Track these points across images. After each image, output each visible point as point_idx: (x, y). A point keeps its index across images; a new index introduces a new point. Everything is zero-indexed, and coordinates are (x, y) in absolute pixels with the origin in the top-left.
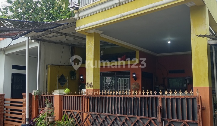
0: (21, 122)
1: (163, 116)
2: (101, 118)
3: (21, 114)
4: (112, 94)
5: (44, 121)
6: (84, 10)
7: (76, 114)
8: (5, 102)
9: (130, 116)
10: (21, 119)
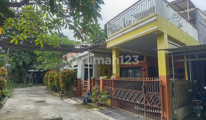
0: (87, 92)
1: (145, 90)
2: (119, 91)
3: (87, 88)
4: (123, 79)
5: (95, 91)
6: (110, 38)
7: (109, 89)
8: (82, 82)
9: (131, 90)
10: (87, 90)
